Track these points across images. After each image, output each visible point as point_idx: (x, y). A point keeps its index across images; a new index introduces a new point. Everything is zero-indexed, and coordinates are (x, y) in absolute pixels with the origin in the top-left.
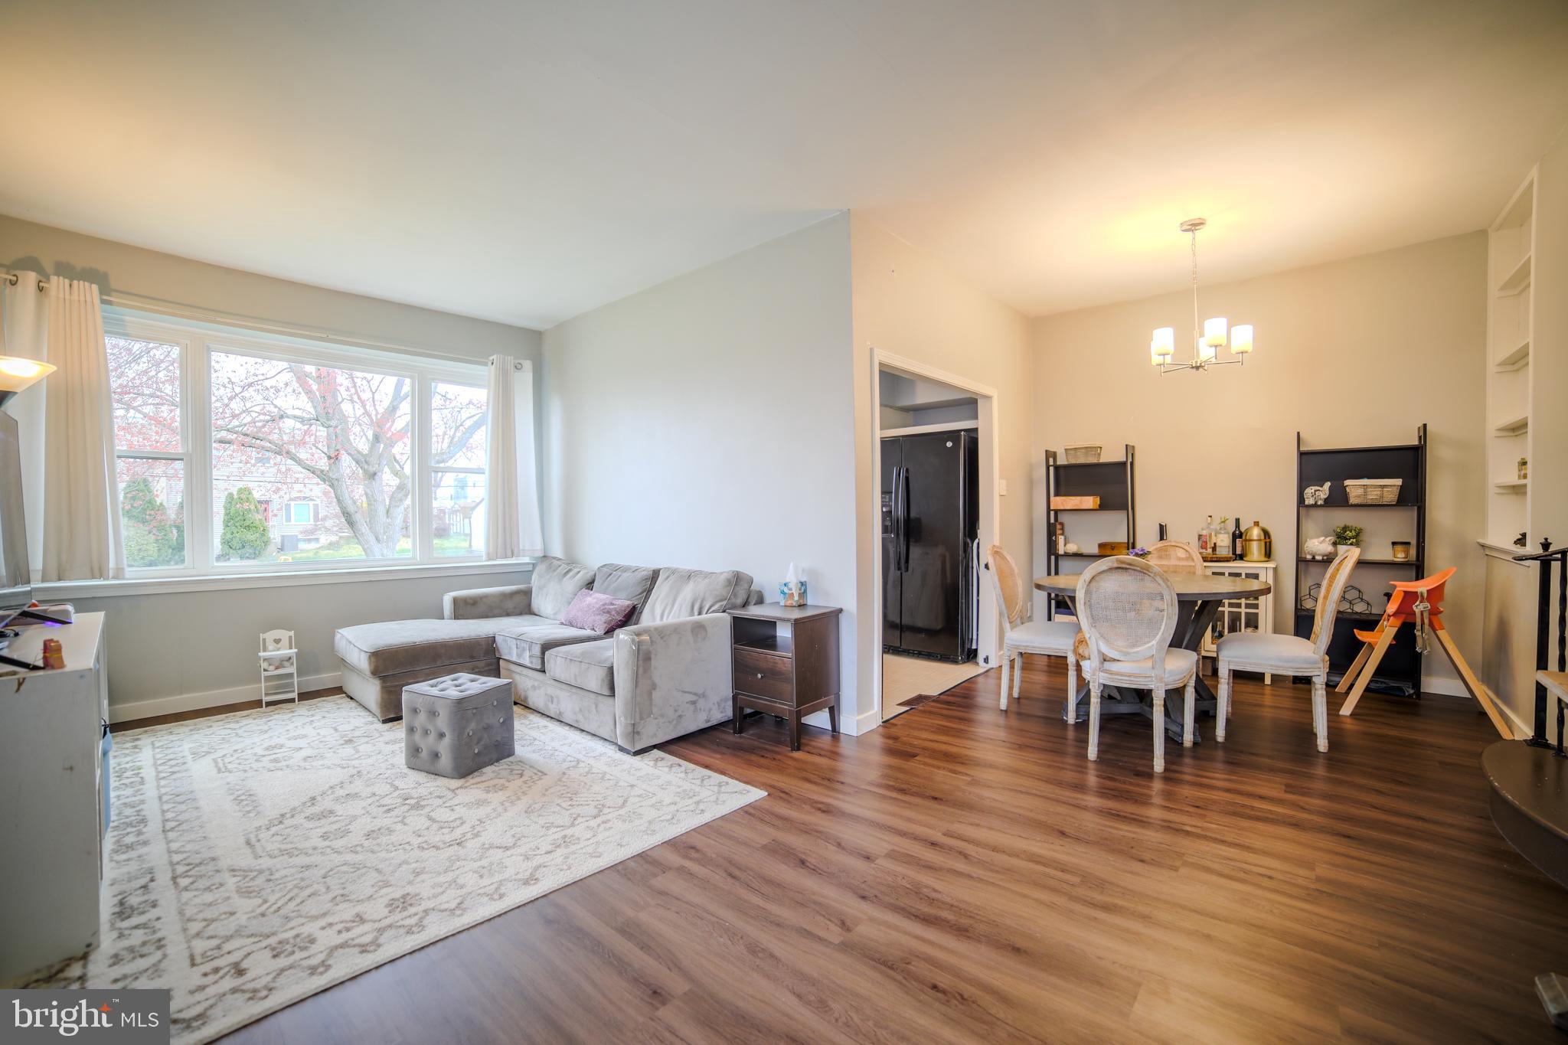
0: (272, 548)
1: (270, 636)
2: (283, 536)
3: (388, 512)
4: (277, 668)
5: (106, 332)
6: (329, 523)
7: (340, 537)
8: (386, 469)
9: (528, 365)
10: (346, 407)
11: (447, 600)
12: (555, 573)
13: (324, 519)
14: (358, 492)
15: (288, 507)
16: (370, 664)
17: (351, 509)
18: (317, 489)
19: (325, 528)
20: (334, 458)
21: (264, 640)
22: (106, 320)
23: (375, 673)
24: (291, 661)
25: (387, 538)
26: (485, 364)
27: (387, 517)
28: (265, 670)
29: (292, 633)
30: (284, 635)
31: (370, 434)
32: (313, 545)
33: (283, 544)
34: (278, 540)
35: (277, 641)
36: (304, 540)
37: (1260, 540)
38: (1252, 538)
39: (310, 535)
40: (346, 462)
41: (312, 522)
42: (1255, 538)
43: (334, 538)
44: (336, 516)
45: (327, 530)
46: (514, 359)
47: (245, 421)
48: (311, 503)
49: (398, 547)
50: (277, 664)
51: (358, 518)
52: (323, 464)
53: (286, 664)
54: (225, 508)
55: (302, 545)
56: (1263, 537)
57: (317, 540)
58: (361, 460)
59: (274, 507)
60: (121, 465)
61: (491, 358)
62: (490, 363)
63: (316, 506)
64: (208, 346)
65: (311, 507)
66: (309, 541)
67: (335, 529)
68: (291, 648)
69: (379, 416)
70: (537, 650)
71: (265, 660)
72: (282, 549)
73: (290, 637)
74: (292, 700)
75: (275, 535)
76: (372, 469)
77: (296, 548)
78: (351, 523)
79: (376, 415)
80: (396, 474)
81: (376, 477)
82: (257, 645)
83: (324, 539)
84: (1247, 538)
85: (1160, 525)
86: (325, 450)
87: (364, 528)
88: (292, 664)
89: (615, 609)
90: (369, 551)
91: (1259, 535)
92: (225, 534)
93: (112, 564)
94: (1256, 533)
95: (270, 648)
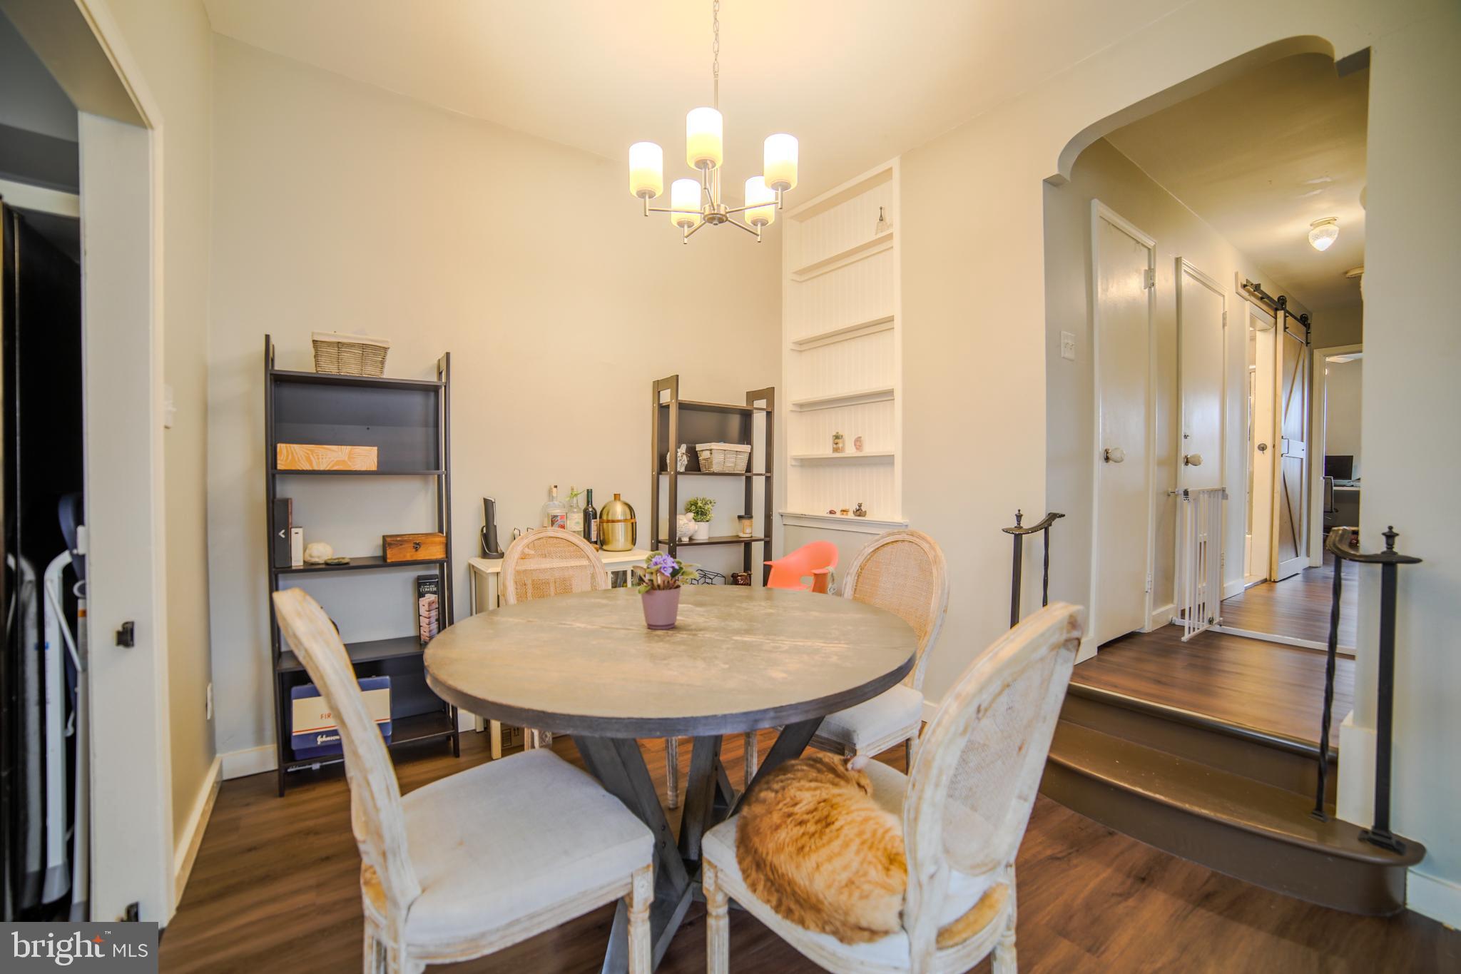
37: (625, 520)
38: (616, 519)
42: (620, 517)
56: (629, 517)
84: (610, 518)
85: (486, 501)
91: (624, 513)
94: (619, 511)
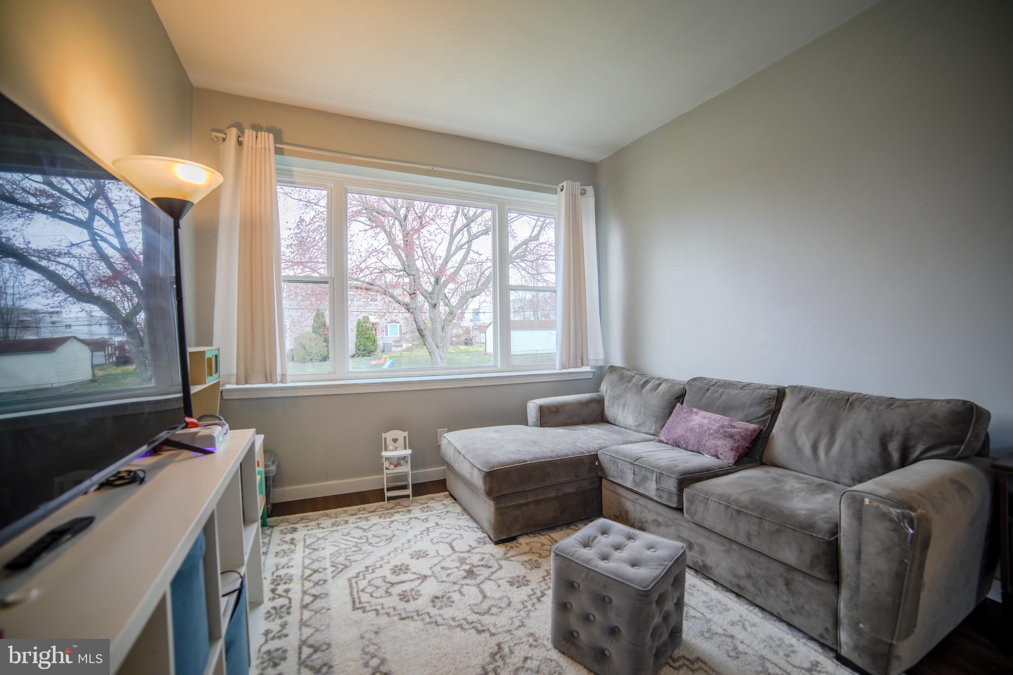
0: (379, 351)
1: (389, 435)
2: (384, 344)
3: (443, 328)
4: (396, 466)
5: (278, 181)
6: (407, 336)
7: (413, 345)
8: (442, 303)
9: (590, 190)
10: (419, 263)
11: (532, 407)
12: (631, 384)
13: (405, 333)
14: (425, 316)
15: (386, 327)
16: (485, 483)
17: (422, 327)
18: (402, 316)
19: (406, 339)
20: (413, 295)
21: (385, 439)
22: (279, 172)
23: (489, 493)
24: (406, 459)
25: (443, 346)
26: (554, 192)
27: (443, 332)
28: (387, 469)
29: (406, 434)
30: (401, 435)
31: (433, 280)
32: (399, 349)
33: (384, 349)
34: (382, 346)
35: (395, 440)
36: (394, 346)
39: (398, 343)
40: (420, 298)
41: (398, 335)
43: (410, 345)
44: (412, 332)
45: (407, 340)
46: (581, 185)
47: (367, 274)
48: (398, 324)
49: (449, 350)
50: (395, 463)
51: (426, 332)
52: (407, 299)
53: (402, 462)
54: (357, 327)
55: (394, 349)
57: (401, 346)
58: (428, 296)
59: (379, 328)
60: (285, 286)
61: (561, 185)
62: (559, 189)
63: (401, 326)
64: (345, 188)
65: (398, 326)
66: (397, 346)
67: (411, 340)
68: (405, 448)
69: (436, 270)
70: (671, 485)
71: (386, 459)
72: (383, 351)
73: (405, 437)
74: (407, 496)
75: (380, 343)
76: (434, 302)
77: (390, 350)
78: (422, 336)
79: (434, 269)
80: (446, 305)
81: (436, 307)
82: (380, 445)
83: (405, 345)
86: (408, 290)
87: (429, 339)
88: (407, 462)
89: (739, 433)
90: (432, 354)
92: (356, 342)
93: (279, 371)
95: (391, 448)
